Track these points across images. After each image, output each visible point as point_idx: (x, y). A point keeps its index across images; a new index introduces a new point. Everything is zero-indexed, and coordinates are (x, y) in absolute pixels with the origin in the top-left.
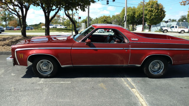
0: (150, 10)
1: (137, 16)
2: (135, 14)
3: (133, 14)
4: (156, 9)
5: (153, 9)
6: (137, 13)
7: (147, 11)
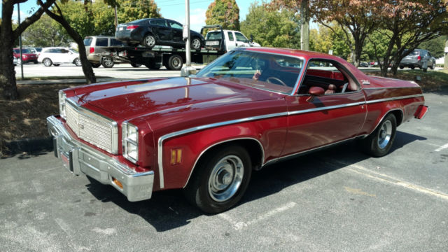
0: (130, 10)
1: (99, 24)
2: (93, 20)
3: (88, 19)
4: (143, 9)
5: (138, 10)
6: (98, 16)
7: (124, 15)
